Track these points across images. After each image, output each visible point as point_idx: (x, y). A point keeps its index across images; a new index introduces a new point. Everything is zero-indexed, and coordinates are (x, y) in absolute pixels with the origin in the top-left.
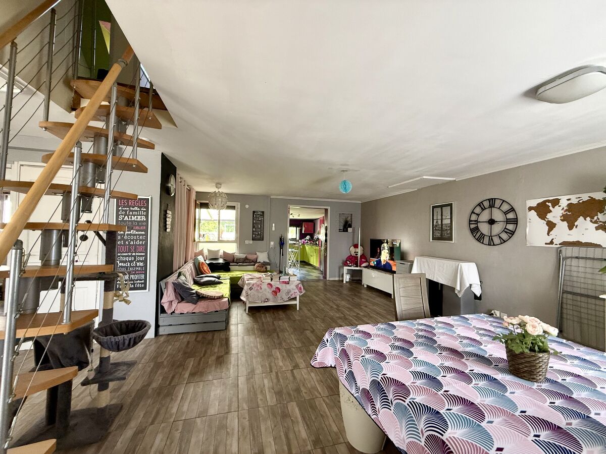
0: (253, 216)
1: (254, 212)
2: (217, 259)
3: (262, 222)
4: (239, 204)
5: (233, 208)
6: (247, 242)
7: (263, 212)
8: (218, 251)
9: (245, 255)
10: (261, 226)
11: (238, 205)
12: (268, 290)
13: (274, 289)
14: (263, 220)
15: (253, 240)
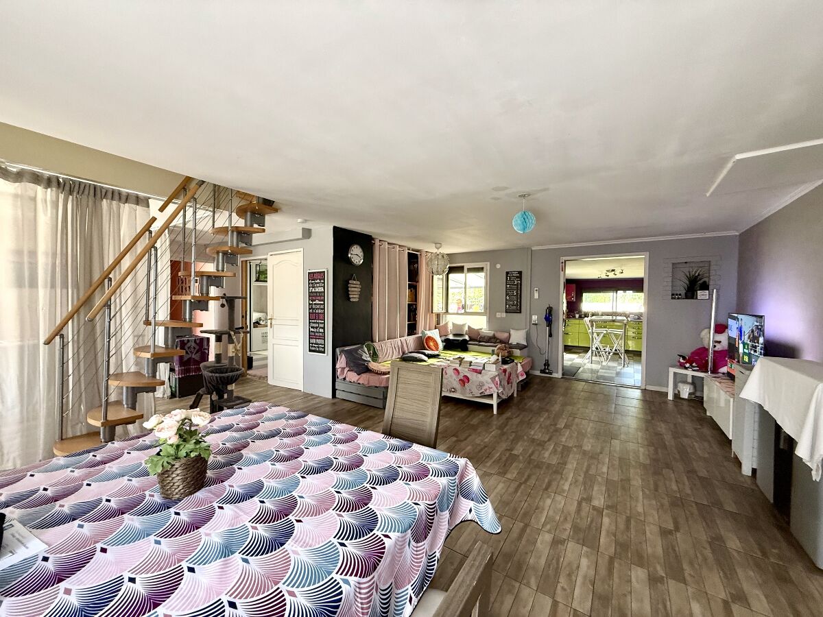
0: (507, 279)
1: (507, 273)
2: (461, 335)
3: (519, 287)
4: (488, 263)
5: (480, 269)
6: (498, 315)
7: (520, 273)
8: (464, 325)
9: (493, 332)
10: (517, 293)
11: (487, 265)
12: (454, 377)
13: (461, 376)
14: (521, 285)
15: (506, 312)
